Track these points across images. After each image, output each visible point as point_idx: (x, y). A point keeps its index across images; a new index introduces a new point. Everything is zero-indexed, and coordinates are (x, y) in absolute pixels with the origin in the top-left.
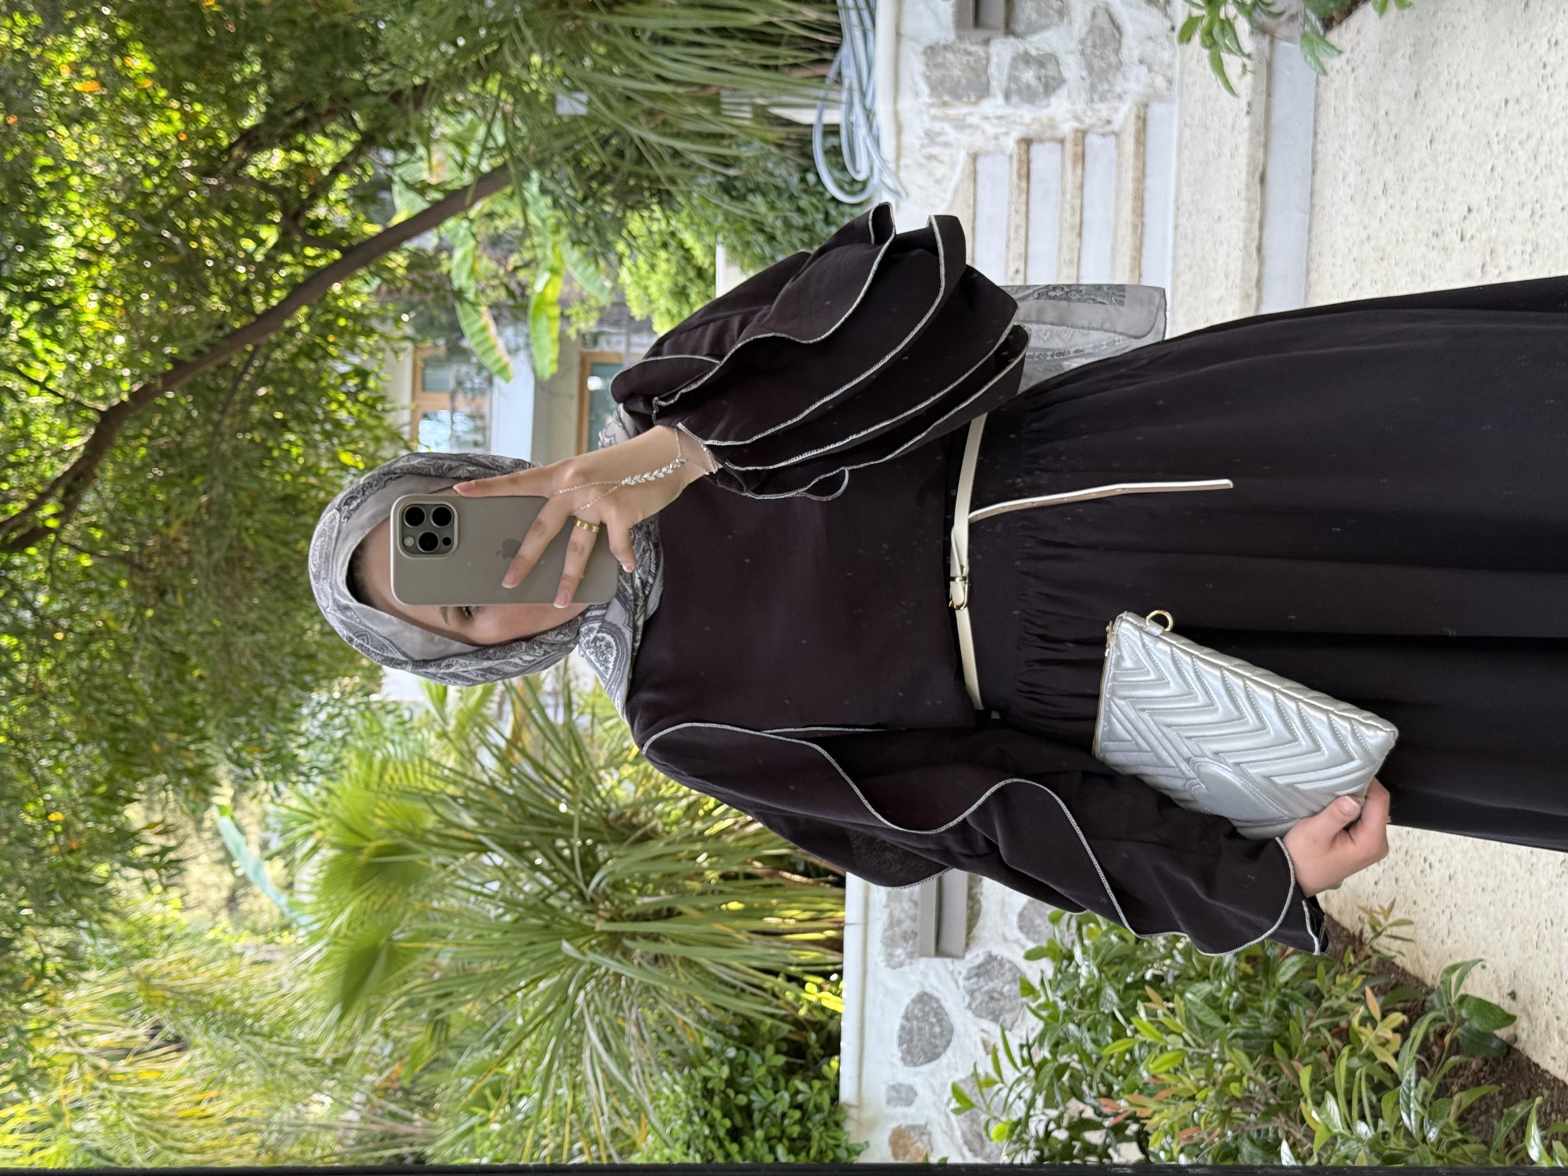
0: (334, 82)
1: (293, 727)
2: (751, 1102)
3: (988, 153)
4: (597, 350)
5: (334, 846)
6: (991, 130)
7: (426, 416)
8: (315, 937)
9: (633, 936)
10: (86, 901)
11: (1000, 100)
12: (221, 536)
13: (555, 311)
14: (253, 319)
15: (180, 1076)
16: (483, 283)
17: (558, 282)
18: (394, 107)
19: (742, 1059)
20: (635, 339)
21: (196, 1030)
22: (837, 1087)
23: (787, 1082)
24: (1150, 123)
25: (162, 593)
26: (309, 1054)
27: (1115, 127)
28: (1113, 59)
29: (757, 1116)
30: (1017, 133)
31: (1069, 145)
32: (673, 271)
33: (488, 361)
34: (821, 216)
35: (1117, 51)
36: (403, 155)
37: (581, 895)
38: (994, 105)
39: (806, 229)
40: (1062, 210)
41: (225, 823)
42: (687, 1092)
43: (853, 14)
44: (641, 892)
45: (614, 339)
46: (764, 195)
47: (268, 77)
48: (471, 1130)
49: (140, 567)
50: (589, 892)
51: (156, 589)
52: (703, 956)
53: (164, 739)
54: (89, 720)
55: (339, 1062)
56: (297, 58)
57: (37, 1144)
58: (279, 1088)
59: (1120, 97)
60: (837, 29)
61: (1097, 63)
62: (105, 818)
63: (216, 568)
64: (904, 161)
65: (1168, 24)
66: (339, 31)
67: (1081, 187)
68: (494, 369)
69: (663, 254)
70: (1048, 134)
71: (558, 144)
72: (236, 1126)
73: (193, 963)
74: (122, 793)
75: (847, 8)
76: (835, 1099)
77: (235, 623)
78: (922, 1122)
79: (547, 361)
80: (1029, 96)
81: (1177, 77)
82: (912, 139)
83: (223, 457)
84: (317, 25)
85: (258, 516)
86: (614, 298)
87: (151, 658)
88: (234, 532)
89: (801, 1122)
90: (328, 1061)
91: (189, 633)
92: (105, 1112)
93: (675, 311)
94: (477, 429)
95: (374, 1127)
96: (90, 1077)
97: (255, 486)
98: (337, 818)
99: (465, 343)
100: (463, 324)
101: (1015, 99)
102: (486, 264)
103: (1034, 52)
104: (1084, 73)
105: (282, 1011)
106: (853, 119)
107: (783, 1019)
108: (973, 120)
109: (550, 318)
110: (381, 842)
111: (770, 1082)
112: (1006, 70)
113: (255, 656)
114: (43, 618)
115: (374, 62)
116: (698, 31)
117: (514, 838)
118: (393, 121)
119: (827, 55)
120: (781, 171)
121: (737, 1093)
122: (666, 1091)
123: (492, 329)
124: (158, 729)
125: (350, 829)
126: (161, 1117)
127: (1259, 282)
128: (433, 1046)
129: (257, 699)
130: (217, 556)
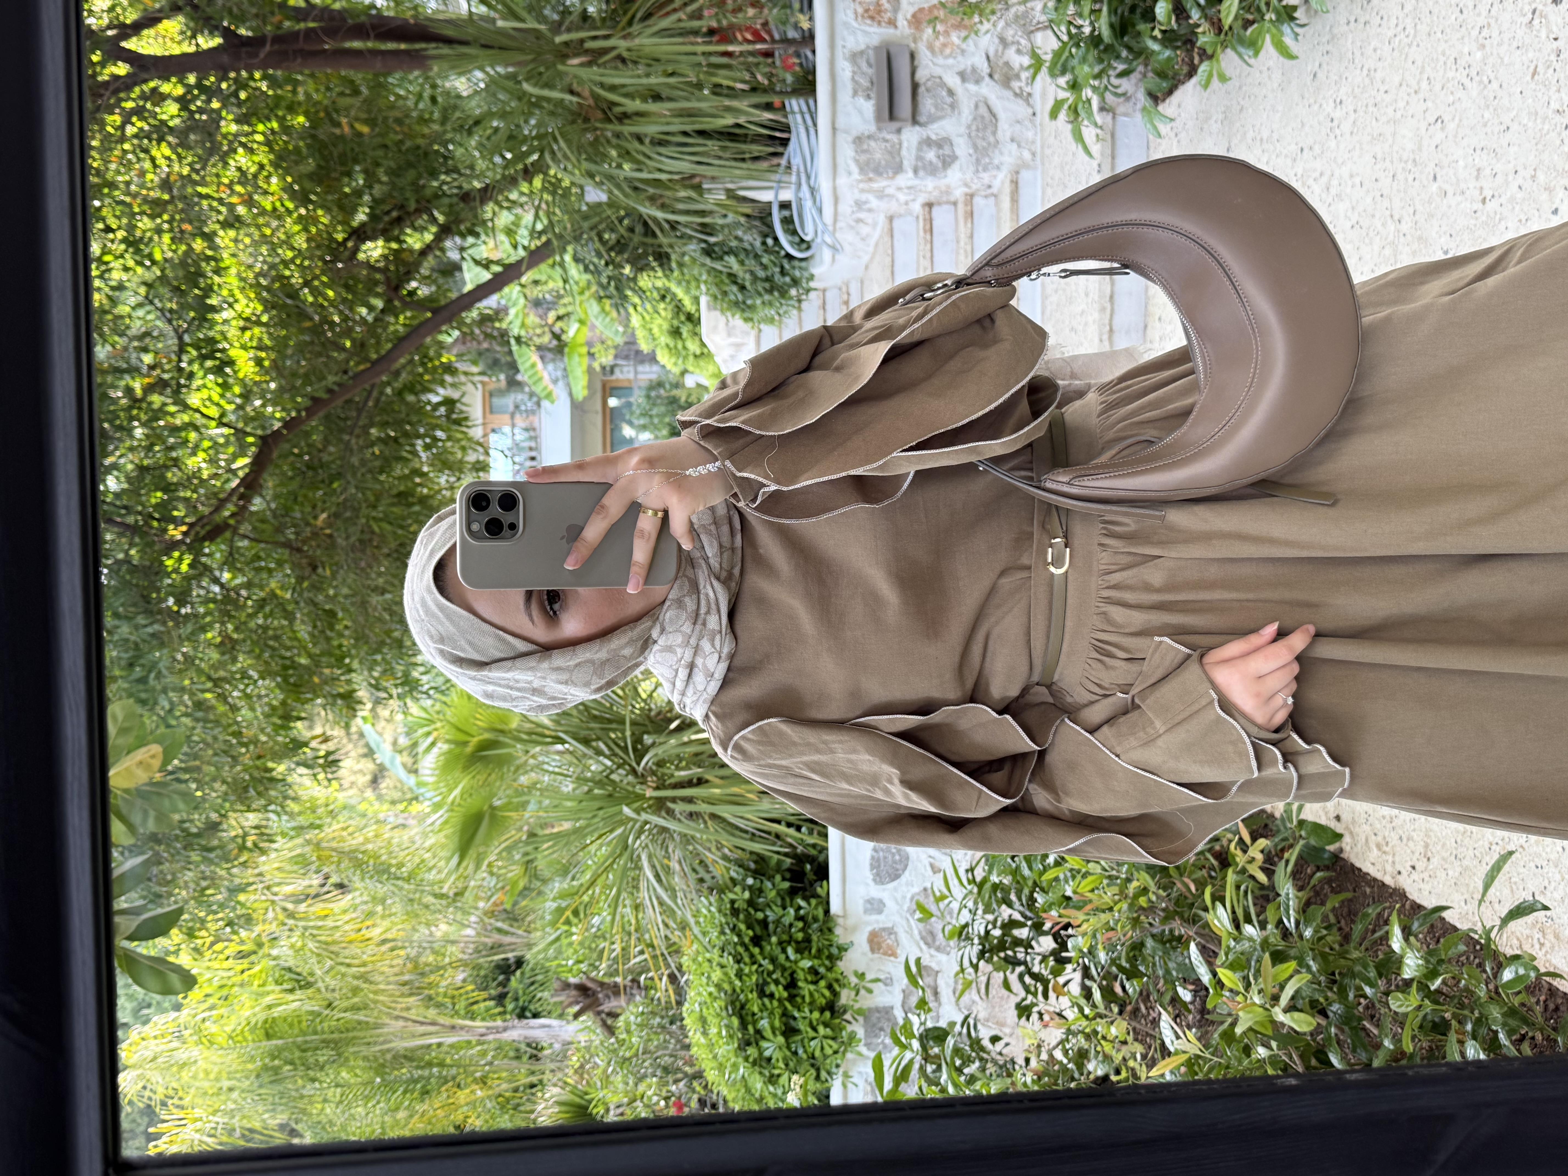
0: (418, 189)
1: (413, 660)
2: (766, 917)
3: (900, 216)
4: (614, 377)
5: (448, 741)
6: (902, 197)
7: (493, 431)
8: (437, 807)
9: (674, 800)
10: (272, 793)
11: (910, 174)
12: (355, 524)
13: (584, 350)
14: (368, 365)
15: (345, 912)
16: (531, 332)
17: (585, 330)
18: (462, 205)
19: (758, 885)
20: (640, 368)
21: (356, 878)
22: (828, 903)
23: (792, 900)
24: (1020, 184)
25: (314, 568)
26: (437, 891)
27: (994, 190)
28: (991, 139)
29: (771, 927)
30: (922, 199)
31: (961, 206)
32: (670, 316)
33: (538, 389)
34: (778, 270)
35: (994, 133)
36: (471, 240)
37: (634, 772)
38: (906, 179)
39: (767, 279)
40: (958, 253)
41: (367, 728)
42: (720, 911)
43: (799, 117)
44: (678, 768)
45: (625, 369)
46: (736, 256)
47: (370, 187)
48: (558, 939)
49: (299, 550)
50: (640, 769)
51: (310, 564)
52: (725, 812)
53: (322, 673)
54: (266, 662)
55: (459, 894)
56: (390, 172)
57: (245, 966)
58: (417, 916)
59: (998, 168)
60: (787, 129)
61: (981, 143)
62: (283, 732)
63: (353, 548)
64: (839, 225)
65: (1030, 111)
66: (421, 152)
67: (971, 237)
68: (542, 395)
69: (662, 305)
70: (944, 199)
71: (586, 225)
72: (389, 945)
73: (350, 830)
74: (295, 714)
75: (793, 112)
76: (827, 912)
77: (369, 587)
78: (890, 925)
79: (579, 387)
80: (932, 170)
81: (1039, 150)
82: (845, 208)
83: (353, 466)
84: (404, 148)
85: (380, 509)
86: (625, 339)
87: (308, 614)
88: (363, 521)
89: (802, 930)
90: (451, 894)
91: (336, 595)
92: (293, 940)
93: (672, 345)
94: (531, 438)
95: (487, 940)
96: (281, 916)
97: (378, 487)
98: (448, 722)
99: (519, 377)
100: (520, 361)
101: (921, 173)
102: (533, 319)
103: (934, 137)
104: (971, 151)
105: (417, 860)
106: (801, 195)
107: (786, 855)
108: (890, 191)
109: (580, 355)
110: (481, 738)
111: (779, 902)
112: (914, 152)
113: (385, 609)
114: (228, 590)
115: (447, 173)
116: (685, 134)
117: (583, 733)
118: (463, 215)
119: (780, 149)
120: (747, 237)
121: (756, 910)
122: (704, 911)
123: (540, 365)
124: (317, 666)
125: (459, 730)
126: (335, 942)
127: (1112, 297)
128: (526, 879)
129: (388, 641)
130: (353, 539)
